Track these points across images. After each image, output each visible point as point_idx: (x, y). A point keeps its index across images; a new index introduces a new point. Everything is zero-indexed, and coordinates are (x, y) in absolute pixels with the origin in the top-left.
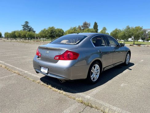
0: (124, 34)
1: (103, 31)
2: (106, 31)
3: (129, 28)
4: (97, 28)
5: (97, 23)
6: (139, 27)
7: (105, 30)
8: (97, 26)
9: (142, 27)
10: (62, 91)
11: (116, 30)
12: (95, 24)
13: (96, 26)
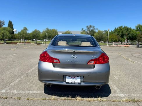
0: (45, 35)
1: (25, 31)
2: (27, 31)
3: (48, 30)
4: (13, 27)
5: (11, 22)
6: (55, 30)
7: (25, 30)
8: (13, 25)
9: (57, 30)
10: (99, 99)
11: (36, 31)
12: (9, 23)
13: (11, 25)
